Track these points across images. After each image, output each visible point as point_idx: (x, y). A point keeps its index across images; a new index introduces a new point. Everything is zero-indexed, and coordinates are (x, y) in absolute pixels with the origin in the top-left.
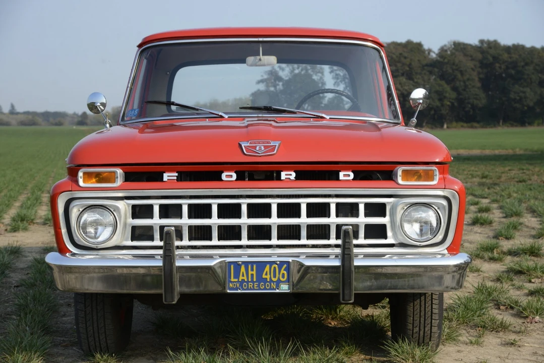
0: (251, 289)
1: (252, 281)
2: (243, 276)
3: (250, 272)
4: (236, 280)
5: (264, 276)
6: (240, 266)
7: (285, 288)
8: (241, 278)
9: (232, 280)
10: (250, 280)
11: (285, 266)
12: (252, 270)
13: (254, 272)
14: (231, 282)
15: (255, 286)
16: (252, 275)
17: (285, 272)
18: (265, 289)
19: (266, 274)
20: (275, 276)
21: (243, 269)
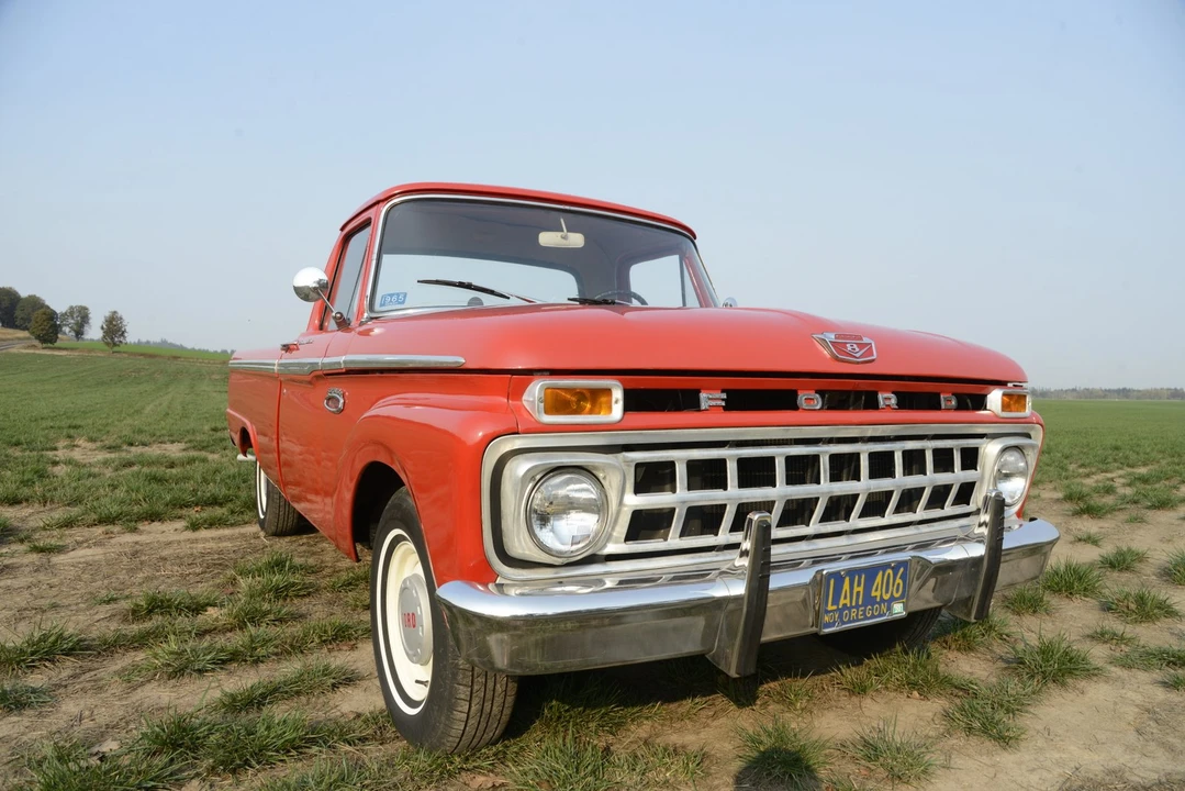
0: (854, 621)
1: (857, 606)
2: (845, 598)
3: (856, 589)
4: (835, 607)
5: (873, 594)
6: (843, 579)
7: (899, 610)
8: (842, 602)
9: (830, 608)
10: (854, 604)
11: (902, 570)
12: (859, 585)
13: (861, 589)
14: (827, 612)
15: (861, 613)
16: (858, 593)
17: (901, 582)
18: (873, 617)
19: (876, 590)
20: (887, 592)
21: (846, 586)
